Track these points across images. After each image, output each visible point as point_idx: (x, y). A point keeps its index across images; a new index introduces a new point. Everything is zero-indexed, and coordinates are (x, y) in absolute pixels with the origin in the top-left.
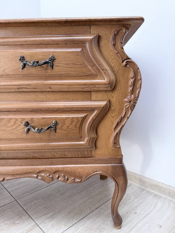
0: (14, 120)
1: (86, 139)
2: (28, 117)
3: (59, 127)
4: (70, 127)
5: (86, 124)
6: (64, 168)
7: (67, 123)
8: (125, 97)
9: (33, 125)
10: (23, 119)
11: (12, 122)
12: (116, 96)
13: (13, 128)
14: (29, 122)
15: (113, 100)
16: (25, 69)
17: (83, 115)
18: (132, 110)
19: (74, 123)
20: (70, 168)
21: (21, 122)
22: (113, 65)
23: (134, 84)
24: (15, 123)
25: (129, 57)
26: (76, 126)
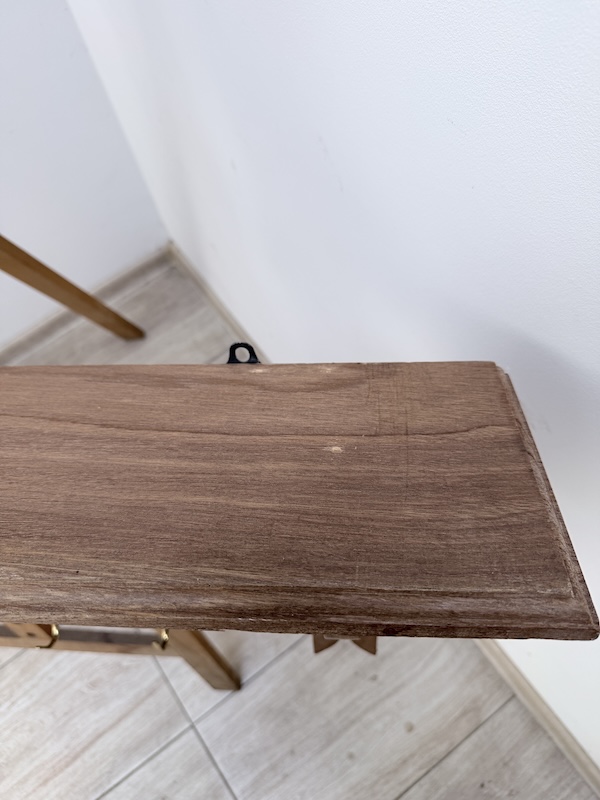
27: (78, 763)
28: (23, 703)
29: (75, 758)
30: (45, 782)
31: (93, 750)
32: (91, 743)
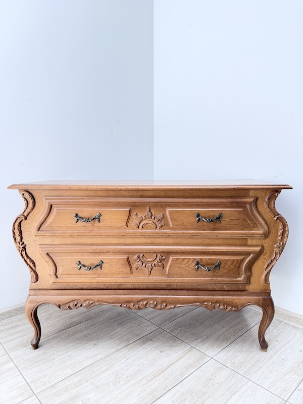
0: (187, 260)
1: (243, 276)
2: (198, 257)
3: (222, 265)
4: (231, 267)
5: (243, 264)
6: (224, 298)
7: (229, 263)
8: (275, 244)
9: (202, 263)
10: (195, 259)
11: (186, 261)
12: (267, 242)
13: (186, 265)
14: (199, 261)
15: (265, 246)
16: (200, 222)
17: (242, 257)
18: (280, 254)
19: (234, 264)
20: (229, 299)
21: (193, 261)
22: (266, 219)
23: (283, 234)
24: (188, 262)
25: (279, 213)
26: (235, 266)
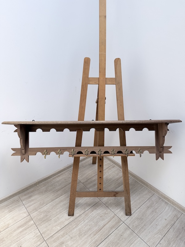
27: (101, 231)
28: (87, 221)
29: (100, 230)
30: (95, 235)
31: (104, 228)
32: (103, 227)
